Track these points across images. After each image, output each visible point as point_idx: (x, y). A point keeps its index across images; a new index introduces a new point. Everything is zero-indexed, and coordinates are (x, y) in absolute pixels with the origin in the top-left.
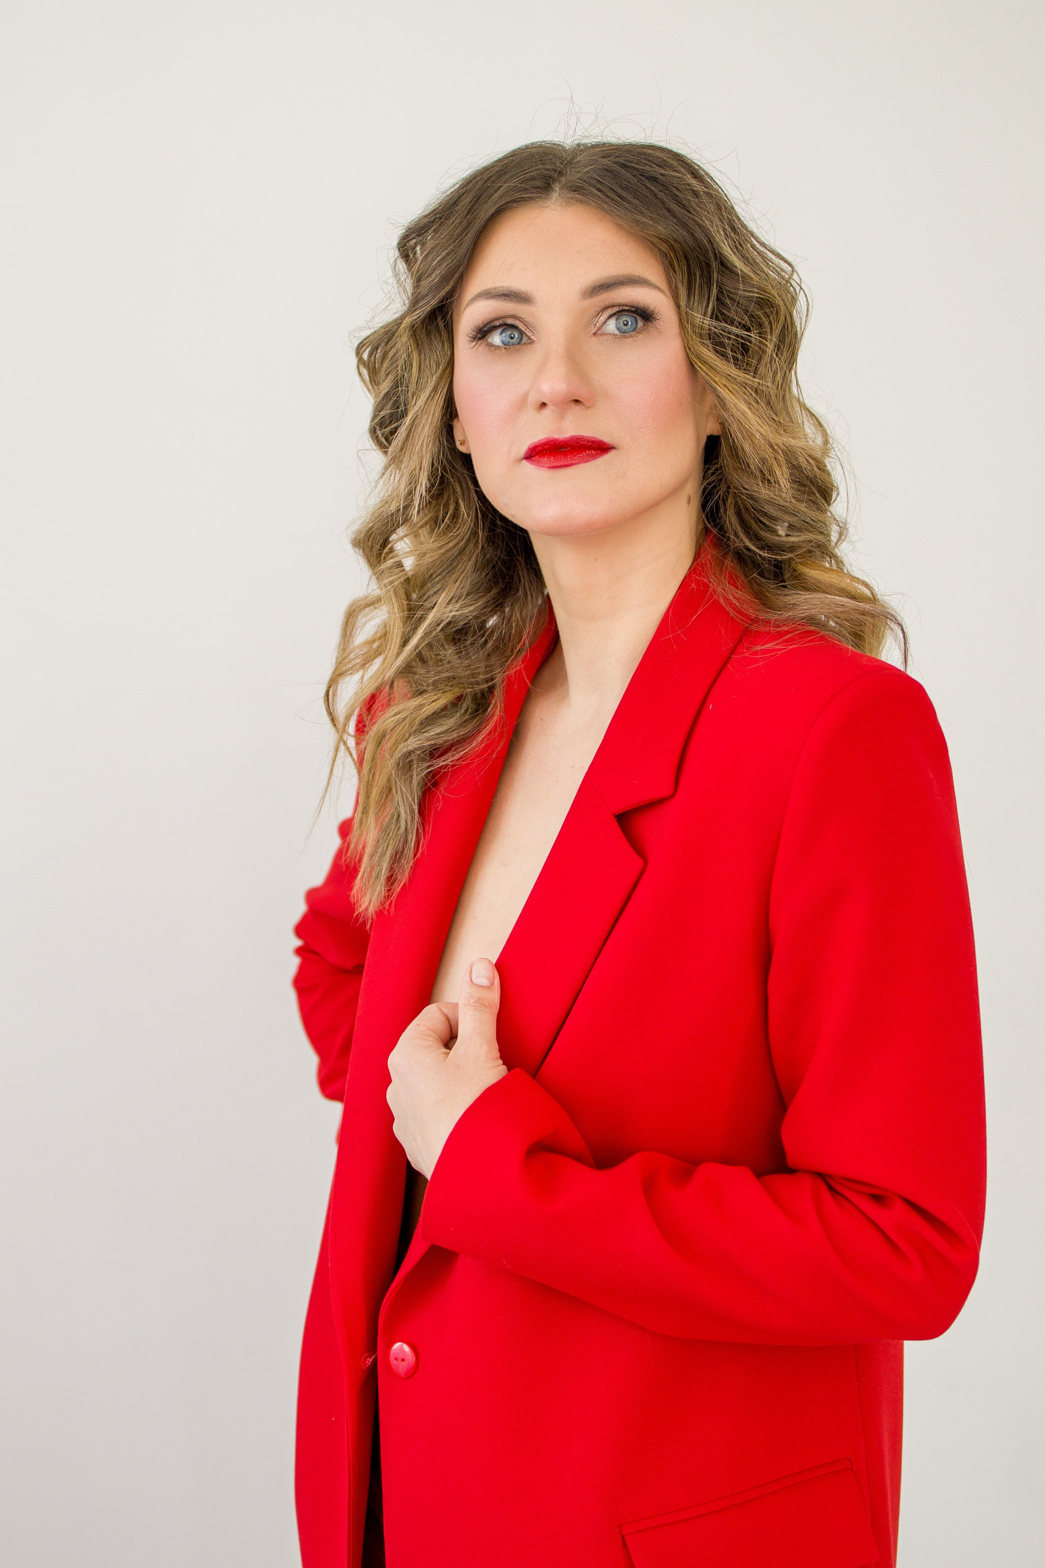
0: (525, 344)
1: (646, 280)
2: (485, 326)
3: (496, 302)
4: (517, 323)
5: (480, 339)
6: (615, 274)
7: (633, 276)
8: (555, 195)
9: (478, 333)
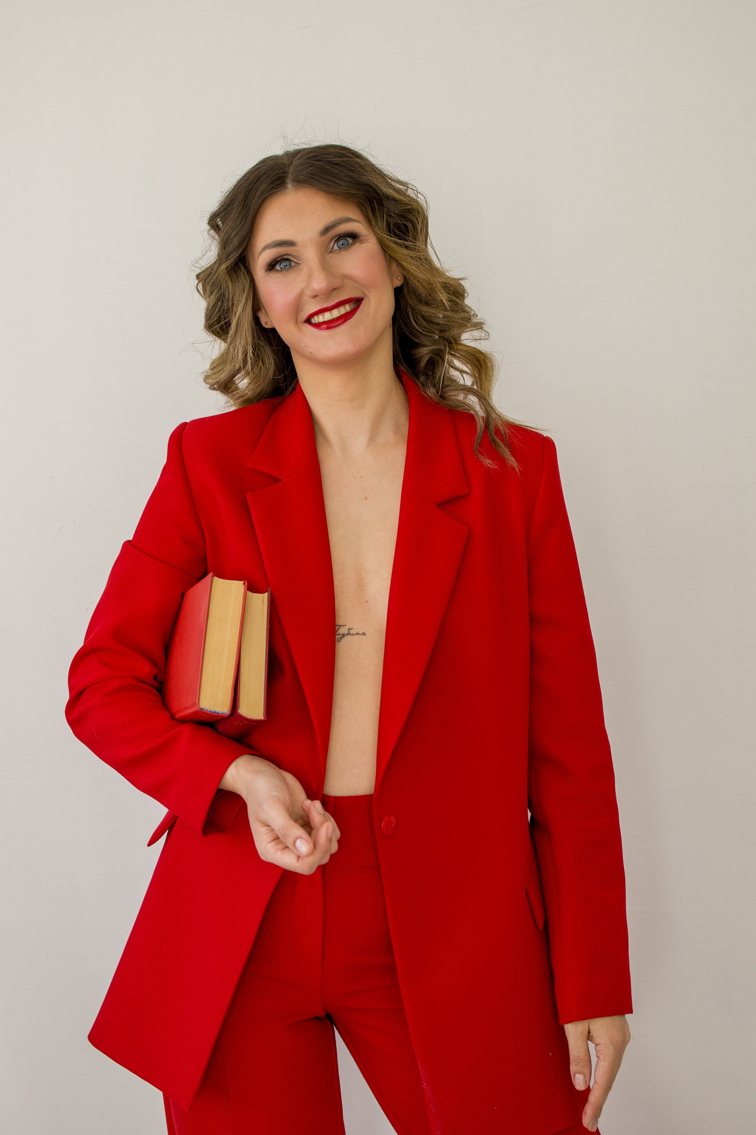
0: (294, 266)
1: (350, 218)
2: (272, 262)
3: (275, 249)
4: (289, 257)
5: (271, 270)
6: (334, 219)
7: (343, 218)
8: (290, 186)
9: (269, 266)
